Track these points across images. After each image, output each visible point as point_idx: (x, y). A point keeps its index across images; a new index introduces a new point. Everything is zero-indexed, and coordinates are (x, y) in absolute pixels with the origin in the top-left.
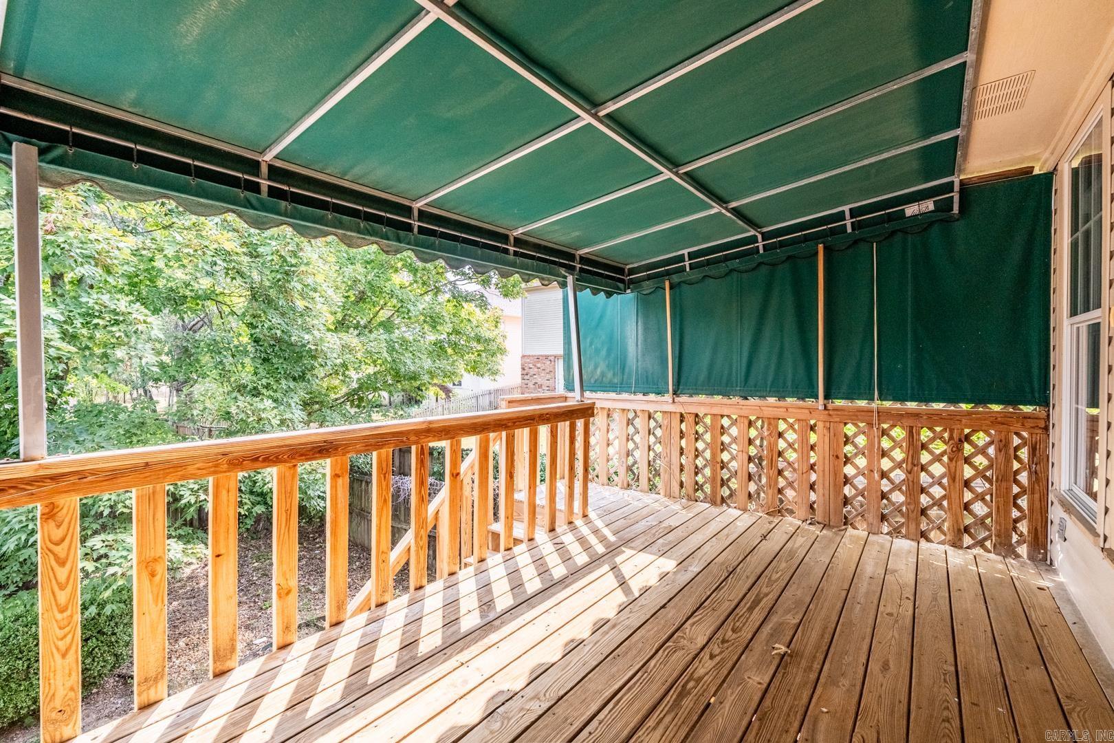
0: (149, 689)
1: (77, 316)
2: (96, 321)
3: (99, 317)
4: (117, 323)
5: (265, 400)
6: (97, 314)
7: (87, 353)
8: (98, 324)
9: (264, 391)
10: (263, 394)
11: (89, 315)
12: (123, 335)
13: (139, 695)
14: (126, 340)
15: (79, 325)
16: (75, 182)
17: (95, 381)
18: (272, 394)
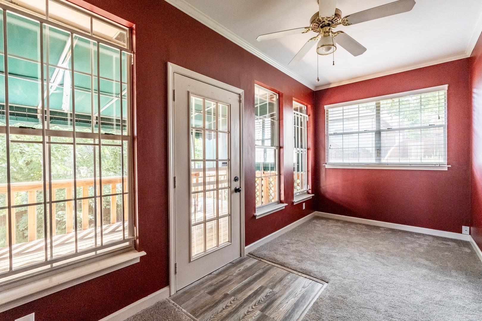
0: (69, 229)
1: (54, 148)
2: (59, 149)
3: (60, 148)
4: (65, 150)
5: (111, 172)
6: (59, 147)
7: (57, 158)
8: (60, 150)
9: (111, 170)
10: (111, 171)
11: (57, 148)
12: (66, 153)
13: (67, 230)
14: (67, 154)
15: (54, 151)
16: (54, 126)
17: (59, 166)
18: (114, 170)
